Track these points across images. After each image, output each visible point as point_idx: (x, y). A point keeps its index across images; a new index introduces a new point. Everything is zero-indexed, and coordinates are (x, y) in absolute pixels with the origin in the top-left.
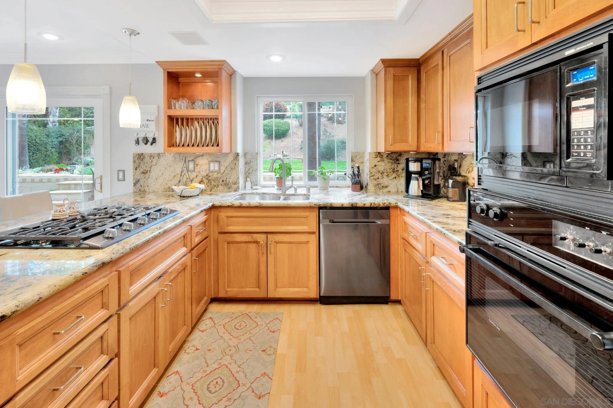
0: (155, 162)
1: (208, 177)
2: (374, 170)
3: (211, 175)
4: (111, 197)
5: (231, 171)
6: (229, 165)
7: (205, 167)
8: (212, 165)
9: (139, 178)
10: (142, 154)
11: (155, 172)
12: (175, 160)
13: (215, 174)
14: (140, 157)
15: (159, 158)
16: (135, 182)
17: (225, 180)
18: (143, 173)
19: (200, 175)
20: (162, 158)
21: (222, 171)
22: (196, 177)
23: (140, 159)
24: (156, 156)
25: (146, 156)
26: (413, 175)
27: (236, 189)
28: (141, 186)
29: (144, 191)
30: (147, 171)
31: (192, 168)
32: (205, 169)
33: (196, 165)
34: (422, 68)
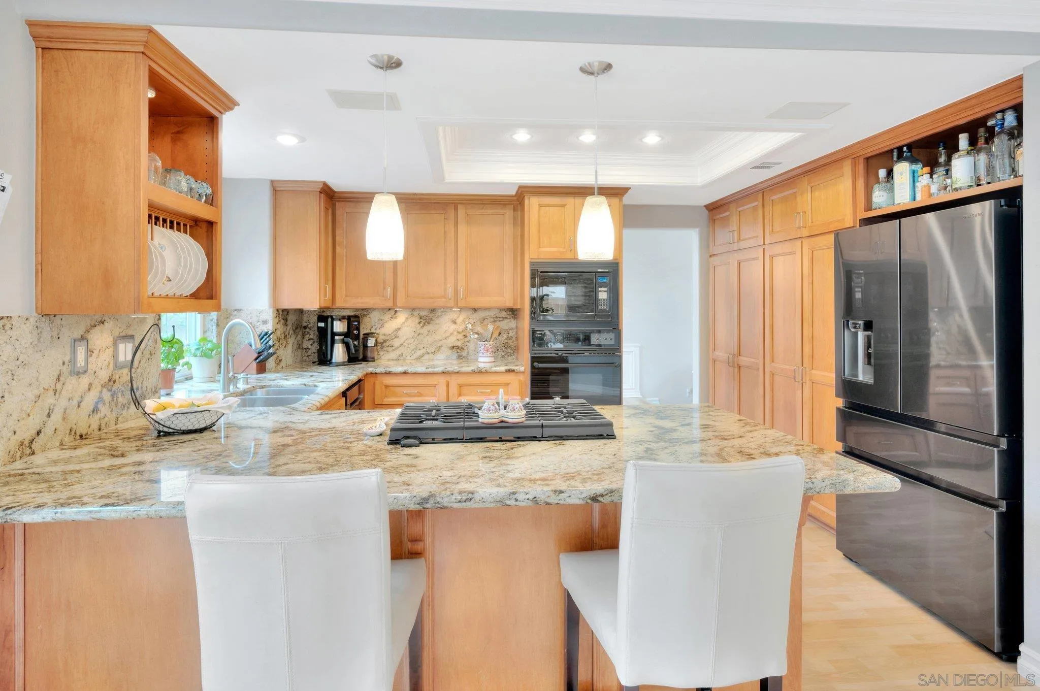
1: (111, 383)
3: (117, 377)
5: (150, 361)
6: (146, 346)
7: (107, 356)
8: (121, 347)
13: (125, 373)
17: (140, 386)
19: (96, 382)
21: (135, 364)
26: (337, 337)
31: (83, 365)
32: (107, 362)
33: (89, 352)
34: (338, 205)
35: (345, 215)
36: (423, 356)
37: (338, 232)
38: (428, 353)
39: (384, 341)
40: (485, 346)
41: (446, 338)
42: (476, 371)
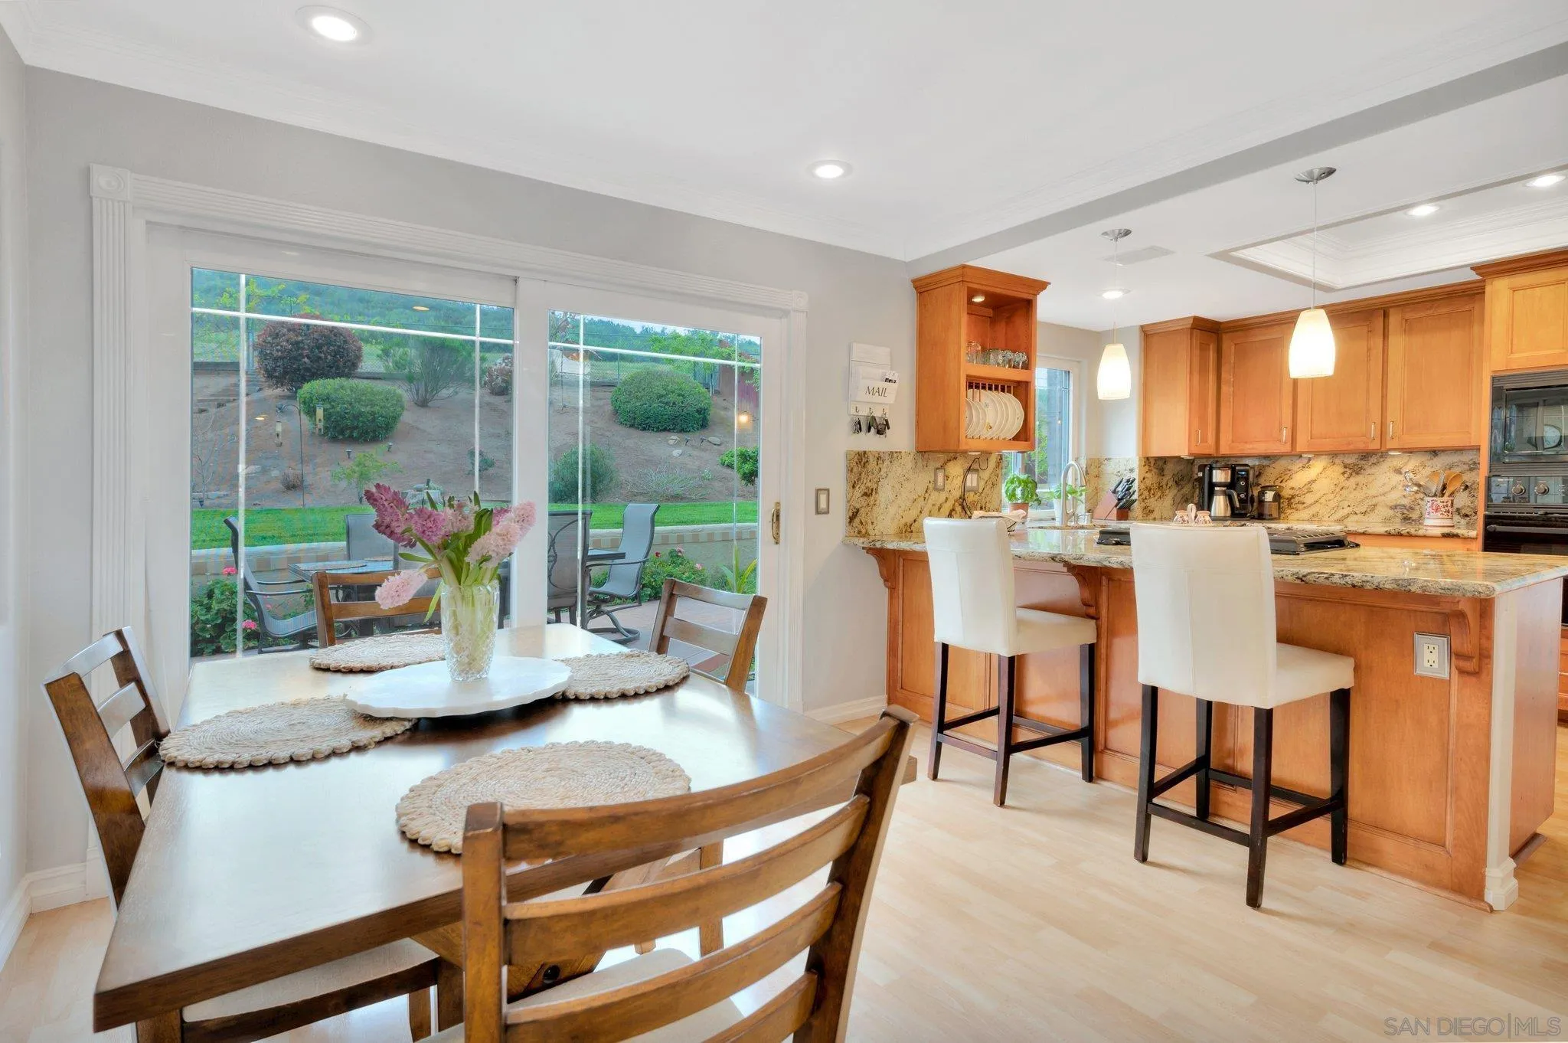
0: (886, 471)
1: (961, 500)
2: (1143, 486)
3: (965, 497)
5: (992, 489)
6: (990, 478)
7: (958, 482)
8: (969, 477)
9: (858, 506)
10: (865, 453)
11: (885, 494)
12: (916, 467)
13: (972, 494)
14: (860, 460)
15: (891, 463)
16: (851, 514)
17: (983, 506)
18: (865, 494)
19: (950, 497)
20: (896, 464)
21: (980, 490)
22: (946, 501)
23: (860, 463)
24: (887, 458)
25: (871, 459)
26: (1217, 489)
28: (862, 523)
29: (867, 533)
30: (872, 490)
31: (942, 484)
32: (958, 486)
33: (947, 477)
34: (1225, 337)
35: (1233, 347)
36: (1347, 516)
37: (1224, 369)
38: (1356, 514)
39: (1293, 497)
40: (1433, 504)
41: (1384, 494)
42: (1393, 532)
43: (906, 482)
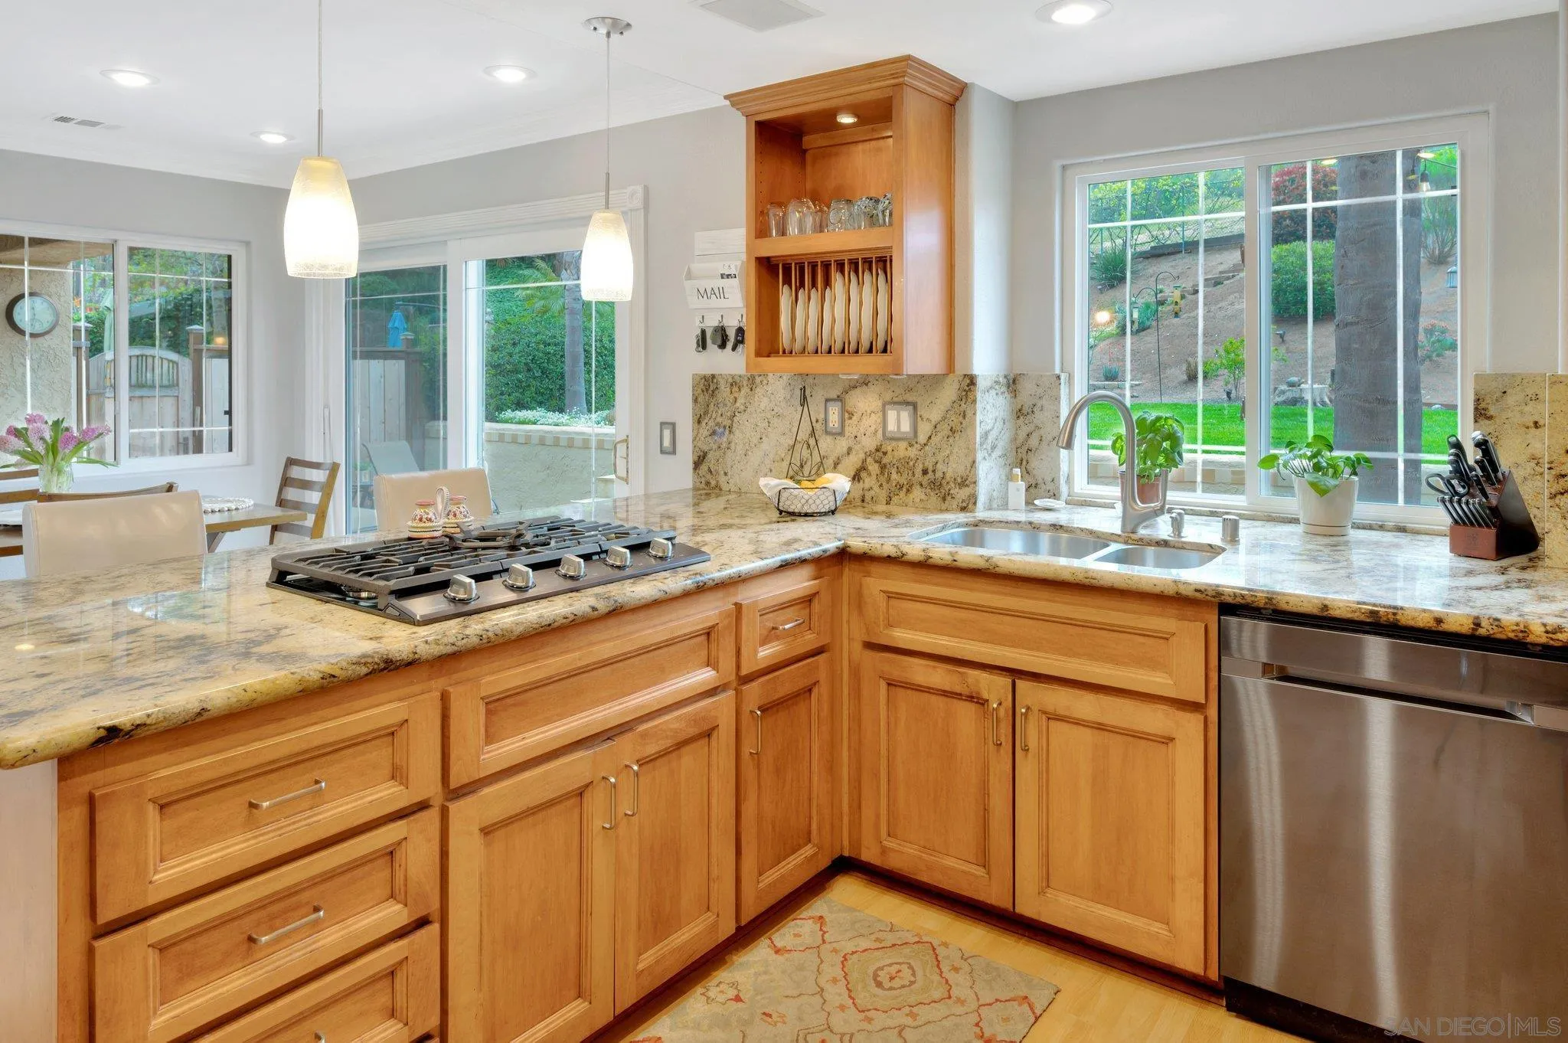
0: (743, 401)
1: (880, 454)
3: (889, 449)
4: (647, 496)
5: (951, 440)
6: (944, 418)
7: (871, 422)
8: (892, 415)
9: (705, 448)
10: (713, 376)
11: (743, 432)
12: (791, 396)
13: (903, 445)
14: (708, 387)
15: (751, 390)
16: (696, 459)
17: (931, 469)
18: (715, 432)
19: (857, 447)
20: (759, 391)
21: (922, 439)
22: (849, 454)
23: (707, 390)
24: (745, 383)
25: (722, 385)
27: (965, 504)
28: (711, 472)
29: (718, 487)
30: (724, 428)
31: (836, 426)
32: (873, 428)
33: (848, 414)
43: (776, 420)
